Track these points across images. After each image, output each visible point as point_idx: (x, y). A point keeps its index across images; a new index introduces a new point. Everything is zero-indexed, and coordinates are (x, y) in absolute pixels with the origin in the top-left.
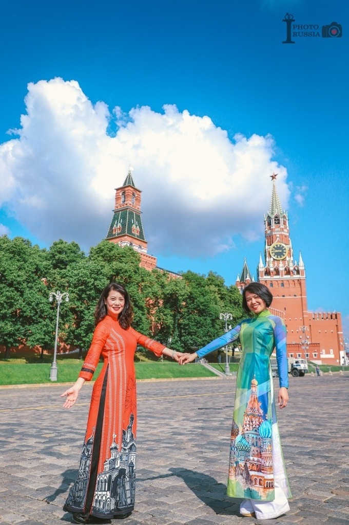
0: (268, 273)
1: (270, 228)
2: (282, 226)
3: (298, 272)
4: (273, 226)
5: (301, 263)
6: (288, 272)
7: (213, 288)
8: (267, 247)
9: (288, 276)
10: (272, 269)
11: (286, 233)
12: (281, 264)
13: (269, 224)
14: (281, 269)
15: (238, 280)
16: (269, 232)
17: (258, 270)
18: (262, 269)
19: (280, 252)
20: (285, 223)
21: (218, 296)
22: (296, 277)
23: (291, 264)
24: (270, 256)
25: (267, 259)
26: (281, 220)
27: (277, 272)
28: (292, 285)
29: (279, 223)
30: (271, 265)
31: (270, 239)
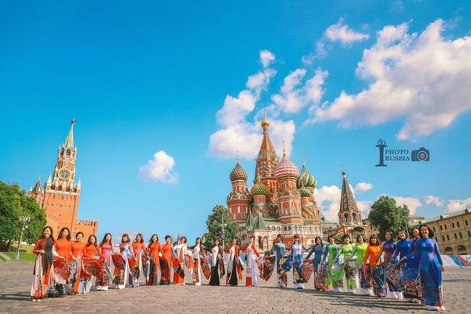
0: (53, 187)
1: (62, 157)
2: (71, 157)
3: (75, 191)
4: (65, 155)
5: (79, 185)
6: (68, 189)
7: (17, 196)
8: (57, 169)
9: (68, 193)
10: (57, 186)
11: (73, 162)
12: (65, 184)
13: (62, 154)
14: (64, 186)
15: (31, 190)
16: (60, 159)
17: (46, 184)
18: (49, 183)
19: (66, 175)
20: (74, 155)
21: (19, 203)
22: (74, 194)
23: (72, 185)
24: (58, 176)
25: (55, 178)
26: (72, 153)
27: (60, 188)
28: (69, 199)
29: (69, 154)
30: (57, 183)
31: (60, 164)
